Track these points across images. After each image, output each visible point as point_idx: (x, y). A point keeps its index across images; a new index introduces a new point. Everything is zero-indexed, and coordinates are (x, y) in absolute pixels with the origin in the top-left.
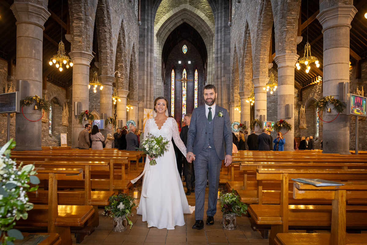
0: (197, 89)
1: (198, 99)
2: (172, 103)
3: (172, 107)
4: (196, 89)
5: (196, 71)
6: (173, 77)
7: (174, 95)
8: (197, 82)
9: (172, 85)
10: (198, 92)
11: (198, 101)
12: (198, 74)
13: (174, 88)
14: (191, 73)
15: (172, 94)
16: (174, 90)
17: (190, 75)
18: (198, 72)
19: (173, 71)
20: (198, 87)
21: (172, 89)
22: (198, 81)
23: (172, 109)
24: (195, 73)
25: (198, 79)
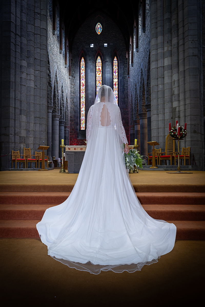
0: (117, 84)
1: (118, 97)
2: (81, 105)
3: (82, 110)
4: (115, 85)
5: (115, 59)
6: (83, 69)
7: (84, 94)
8: (117, 74)
9: (81, 80)
10: (118, 88)
11: (118, 100)
12: (118, 63)
13: (84, 83)
14: (108, 60)
15: (81, 92)
16: (84, 86)
17: (107, 63)
18: (118, 60)
19: (83, 60)
20: (118, 81)
21: (81, 84)
22: (118, 72)
23: (82, 113)
24: (114, 62)
25: (118, 69)
